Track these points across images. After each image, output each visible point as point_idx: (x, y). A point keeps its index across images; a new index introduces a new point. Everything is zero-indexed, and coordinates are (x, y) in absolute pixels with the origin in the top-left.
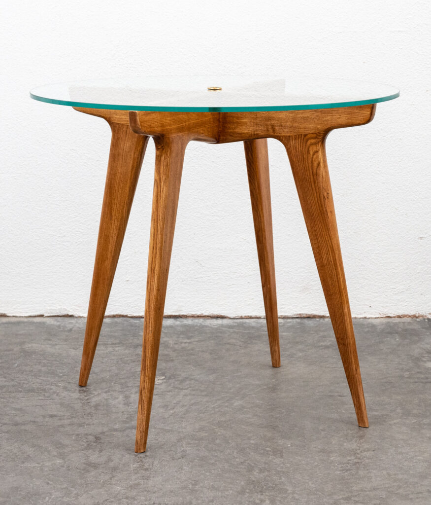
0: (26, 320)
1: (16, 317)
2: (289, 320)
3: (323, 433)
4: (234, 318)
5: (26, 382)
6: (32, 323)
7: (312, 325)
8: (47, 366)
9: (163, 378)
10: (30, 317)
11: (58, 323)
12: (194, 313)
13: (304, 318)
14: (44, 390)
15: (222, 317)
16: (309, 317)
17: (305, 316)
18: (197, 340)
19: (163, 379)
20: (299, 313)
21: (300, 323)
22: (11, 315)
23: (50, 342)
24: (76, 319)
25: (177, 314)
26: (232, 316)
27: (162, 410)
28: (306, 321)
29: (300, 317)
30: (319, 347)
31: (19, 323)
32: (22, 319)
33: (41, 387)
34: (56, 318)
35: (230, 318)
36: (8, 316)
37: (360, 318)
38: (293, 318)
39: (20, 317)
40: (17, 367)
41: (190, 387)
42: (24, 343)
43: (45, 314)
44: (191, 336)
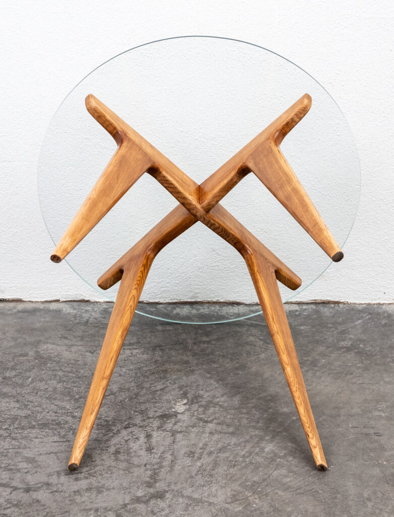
0: (42, 306)
1: (32, 302)
2: (305, 307)
4: (249, 305)
5: (40, 410)
6: (48, 311)
7: (328, 314)
8: (64, 381)
9: (185, 401)
10: (46, 302)
11: (74, 311)
12: (210, 300)
13: (319, 303)
14: (59, 424)
15: (238, 304)
16: (325, 303)
17: (320, 301)
18: (215, 337)
19: (185, 404)
20: (314, 299)
21: (317, 312)
22: (27, 300)
23: (66, 342)
24: (92, 305)
25: (193, 300)
26: (248, 302)
28: (321, 308)
29: (315, 303)
30: (340, 349)
31: (34, 311)
32: (37, 306)
33: (57, 418)
34: (72, 303)
35: (246, 305)
36: (24, 301)
37: (374, 304)
38: (307, 304)
39: (36, 302)
40: (31, 383)
41: (215, 418)
42: (39, 342)
43: (62, 300)
44: (210, 332)
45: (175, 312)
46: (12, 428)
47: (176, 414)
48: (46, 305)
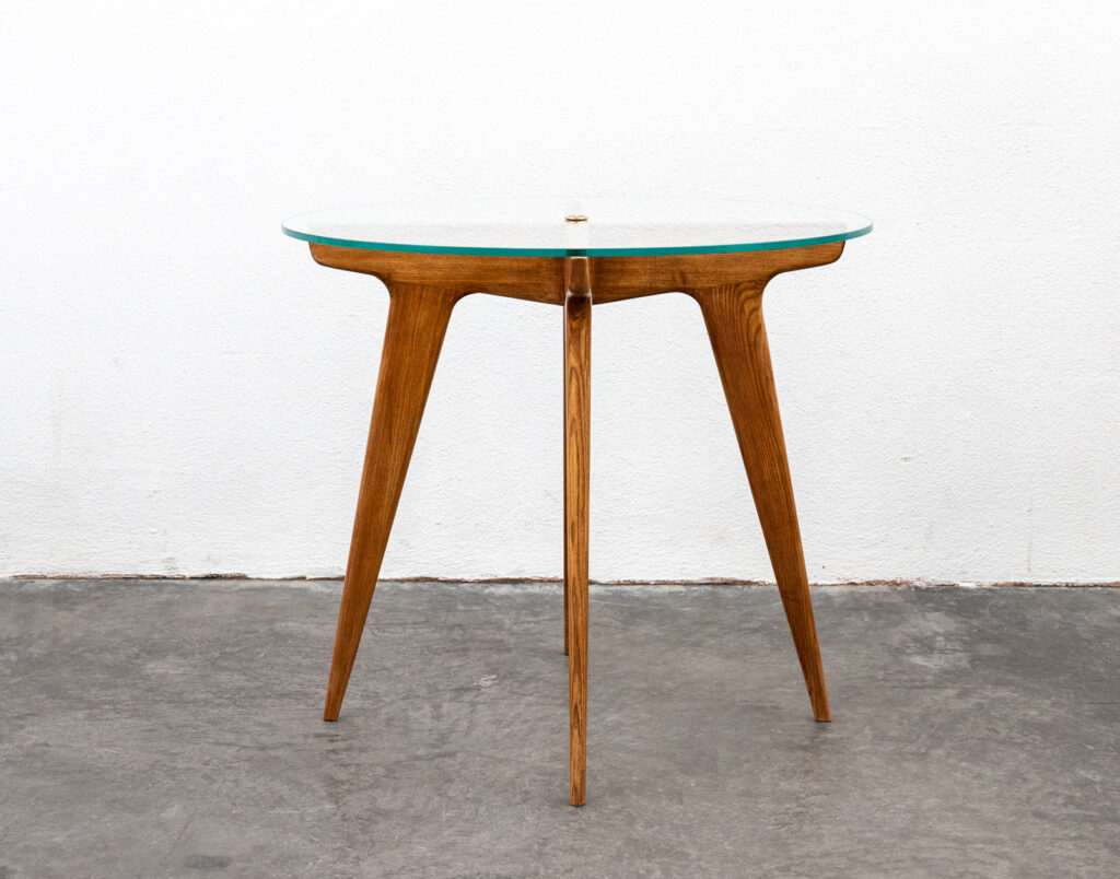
0: (277, 584)
1: (262, 580)
2: (694, 588)
3: (746, 766)
4: (606, 584)
5: (277, 682)
6: (288, 590)
7: (730, 596)
9: (494, 677)
10: (284, 579)
11: (329, 590)
12: (543, 576)
13: (718, 584)
14: (306, 695)
16: (726, 583)
17: (720, 581)
19: (494, 680)
20: (710, 576)
21: (712, 593)
22: (254, 576)
23: (317, 620)
25: (517, 577)
26: (603, 581)
27: (492, 728)
28: (720, 589)
29: (713, 583)
30: (740, 630)
31: (266, 590)
32: (270, 584)
33: (302, 689)
34: (327, 582)
35: (601, 584)
36: (250, 579)
38: (700, 584)
39: (269, 580)
40: (263, 658)
41: (537, 692)
42: (274, 620)
43: (309, 577)
44: (538, 612)
45: (487, 591)
46: (237, 697)
47: (478, 688)
48: (285, 584)
